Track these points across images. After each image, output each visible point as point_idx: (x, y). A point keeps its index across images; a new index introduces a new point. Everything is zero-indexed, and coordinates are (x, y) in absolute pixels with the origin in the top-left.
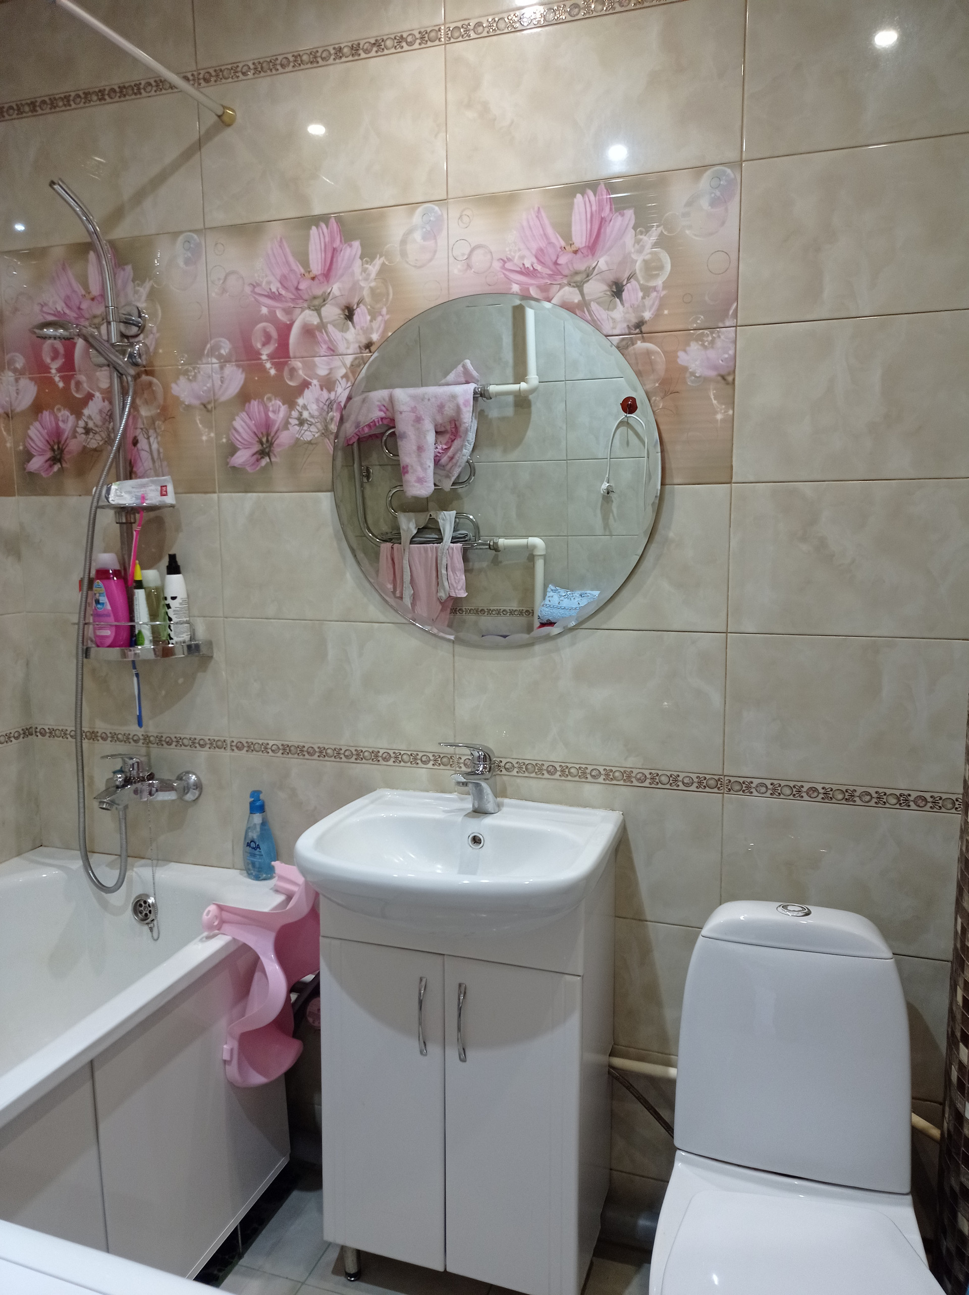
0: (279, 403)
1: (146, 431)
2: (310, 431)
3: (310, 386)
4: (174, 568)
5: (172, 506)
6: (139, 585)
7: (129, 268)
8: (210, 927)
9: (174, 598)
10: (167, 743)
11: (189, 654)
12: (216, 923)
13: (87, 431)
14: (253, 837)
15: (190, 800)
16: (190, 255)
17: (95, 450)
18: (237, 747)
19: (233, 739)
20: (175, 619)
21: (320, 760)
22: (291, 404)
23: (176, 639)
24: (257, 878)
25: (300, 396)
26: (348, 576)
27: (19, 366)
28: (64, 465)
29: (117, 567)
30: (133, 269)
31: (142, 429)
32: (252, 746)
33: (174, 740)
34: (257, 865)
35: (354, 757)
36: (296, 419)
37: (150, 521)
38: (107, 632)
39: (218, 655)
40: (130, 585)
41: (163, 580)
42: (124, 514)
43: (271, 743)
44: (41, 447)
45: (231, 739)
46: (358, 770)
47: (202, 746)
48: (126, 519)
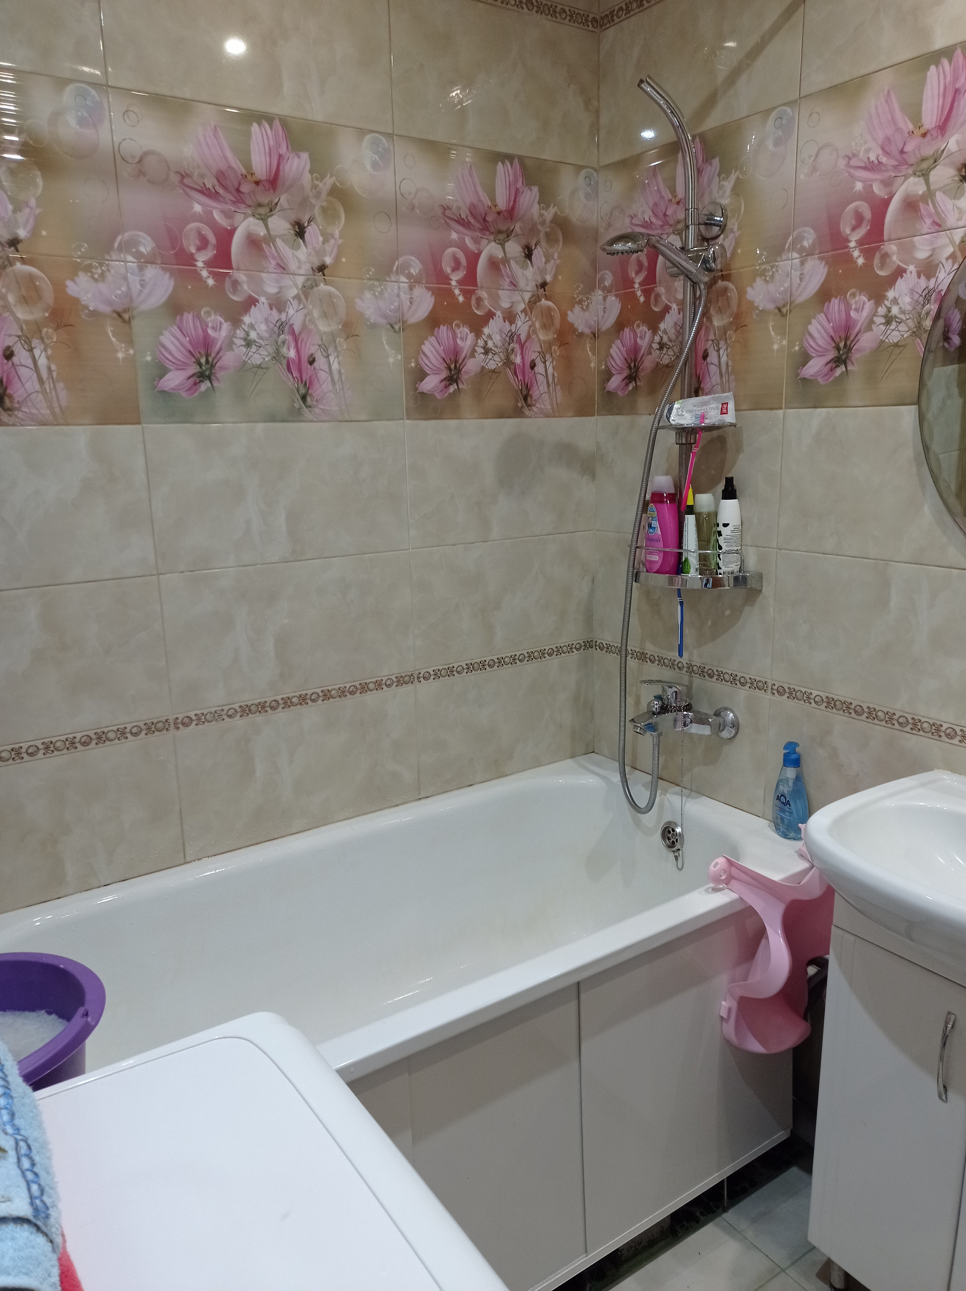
0: (864, 298)
1: (716, 342)
2: (898, 330)
3: (904, 274)
4: (730, 493)
5: (732, 425)
6: (691, 510)
7: (716, 162)
8: (716, 879)
9: (725, 525)
10: (709, 675)
11: (735, 586)
12: (723, 877)
13: (662, 346)
14: (783, 791)
15: (726, 737)
16: (780, 133)
17: (667, 366)
18: (778, 692)
19: (775, 683)
20: (724, 548)
21: (869, 722)
22: (878, 297)
23: (724, 569)
24: (785, 836)
25: (891, 289)
26: (926, 508)
27: (607, 284)
28: (638, 383)
29: (672, 491)
30: (721, 162)
31: (713, 341)
32: (794, 693)
33: (716, 673)
34: (786, 821)
35: (910, 726)
36: (882, 316)
37: (712, 441)
38: (656, 558)
39: (767, 590)
40: (682, 509)
41: (717, 505)
42: (684, 434)
43: (815, 693)
44: (620, 365)
45: (773, 682)
46: (913, 742)
47: (743, 684)
48: (686, 440)
